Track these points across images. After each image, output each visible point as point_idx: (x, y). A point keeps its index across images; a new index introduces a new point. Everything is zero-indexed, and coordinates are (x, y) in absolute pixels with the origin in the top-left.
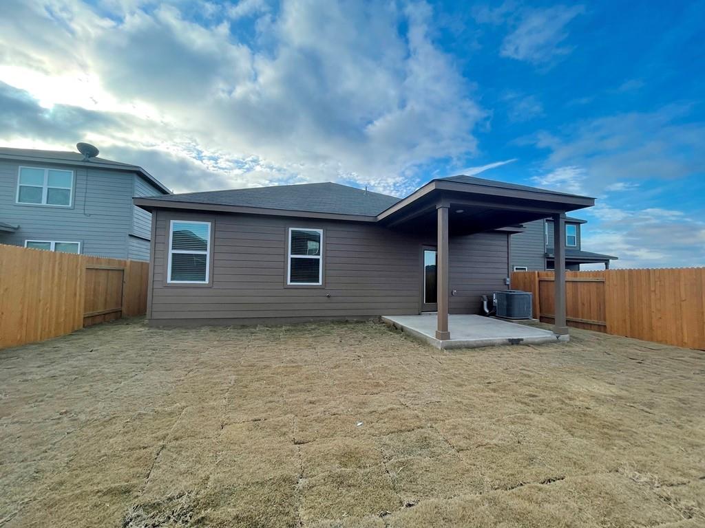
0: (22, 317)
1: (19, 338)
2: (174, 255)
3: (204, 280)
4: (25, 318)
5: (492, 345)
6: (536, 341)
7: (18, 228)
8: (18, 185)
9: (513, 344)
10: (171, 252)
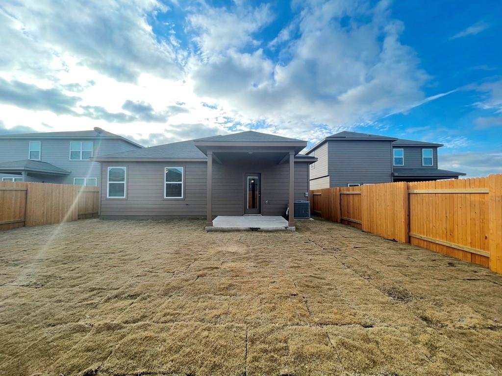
0: (44, 213)
1: (42, 221)
2: (110, 184)
3: (124, 196)
4: (45, 213)
5: (238, 230)
6: (270, 229)
7: (71, 172)
8: (70, 151)
9: (252, 231)
10: (108, 182)
